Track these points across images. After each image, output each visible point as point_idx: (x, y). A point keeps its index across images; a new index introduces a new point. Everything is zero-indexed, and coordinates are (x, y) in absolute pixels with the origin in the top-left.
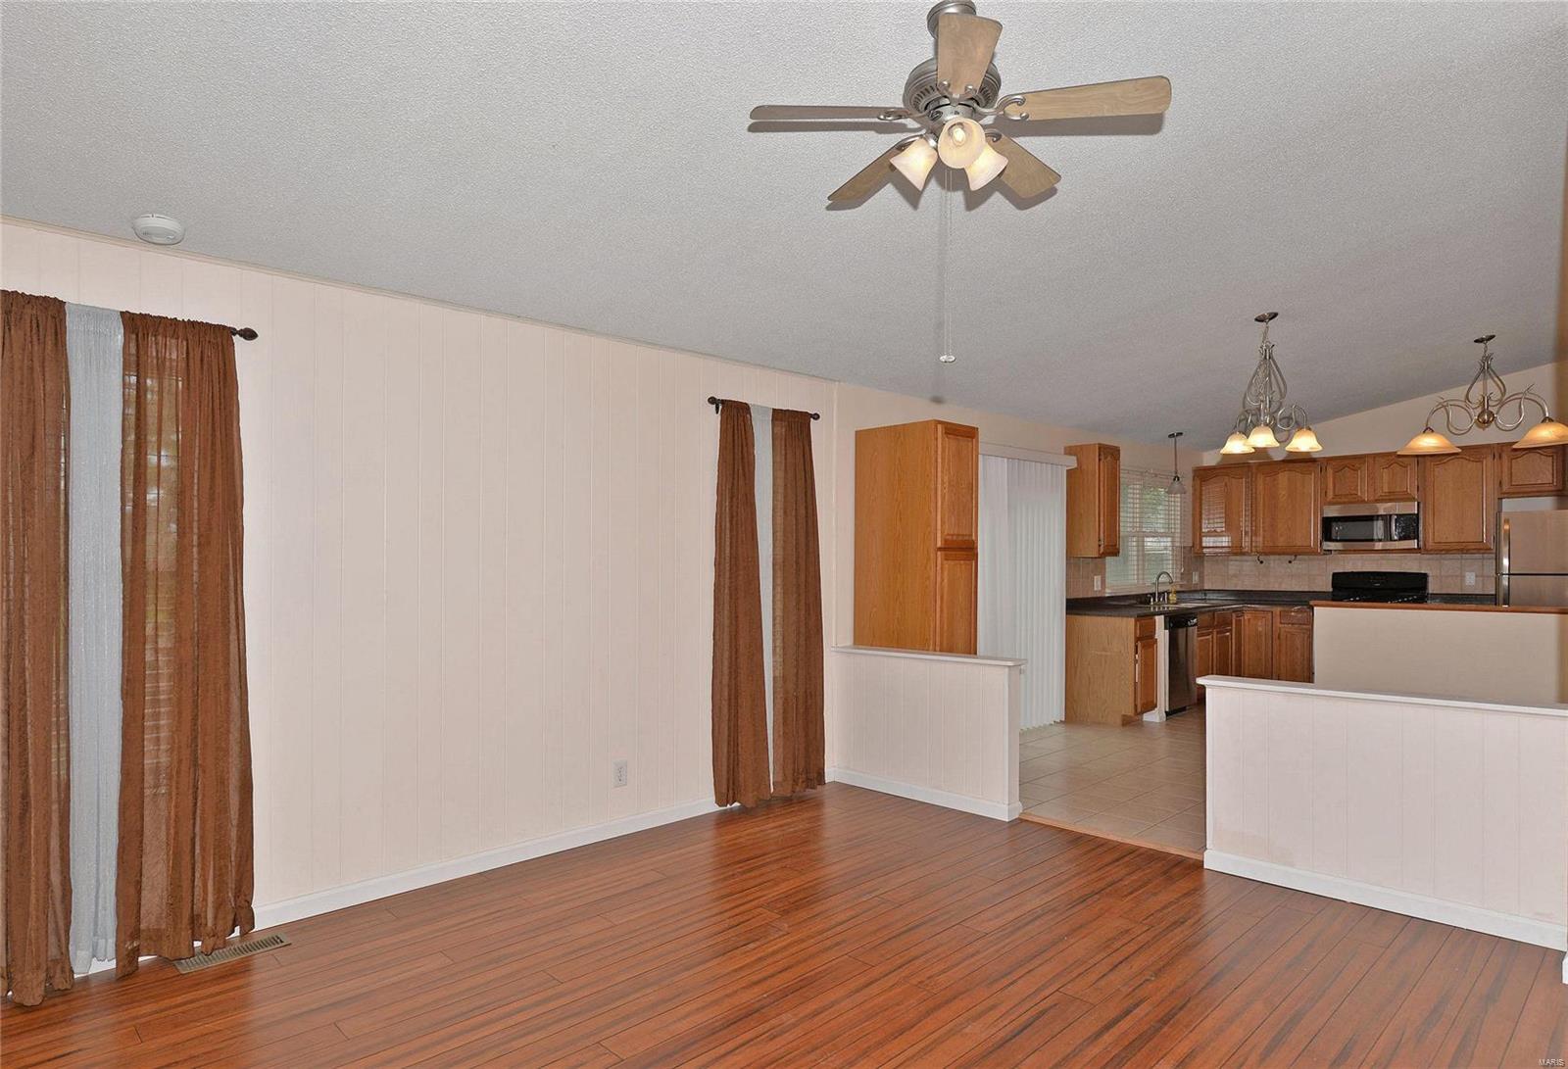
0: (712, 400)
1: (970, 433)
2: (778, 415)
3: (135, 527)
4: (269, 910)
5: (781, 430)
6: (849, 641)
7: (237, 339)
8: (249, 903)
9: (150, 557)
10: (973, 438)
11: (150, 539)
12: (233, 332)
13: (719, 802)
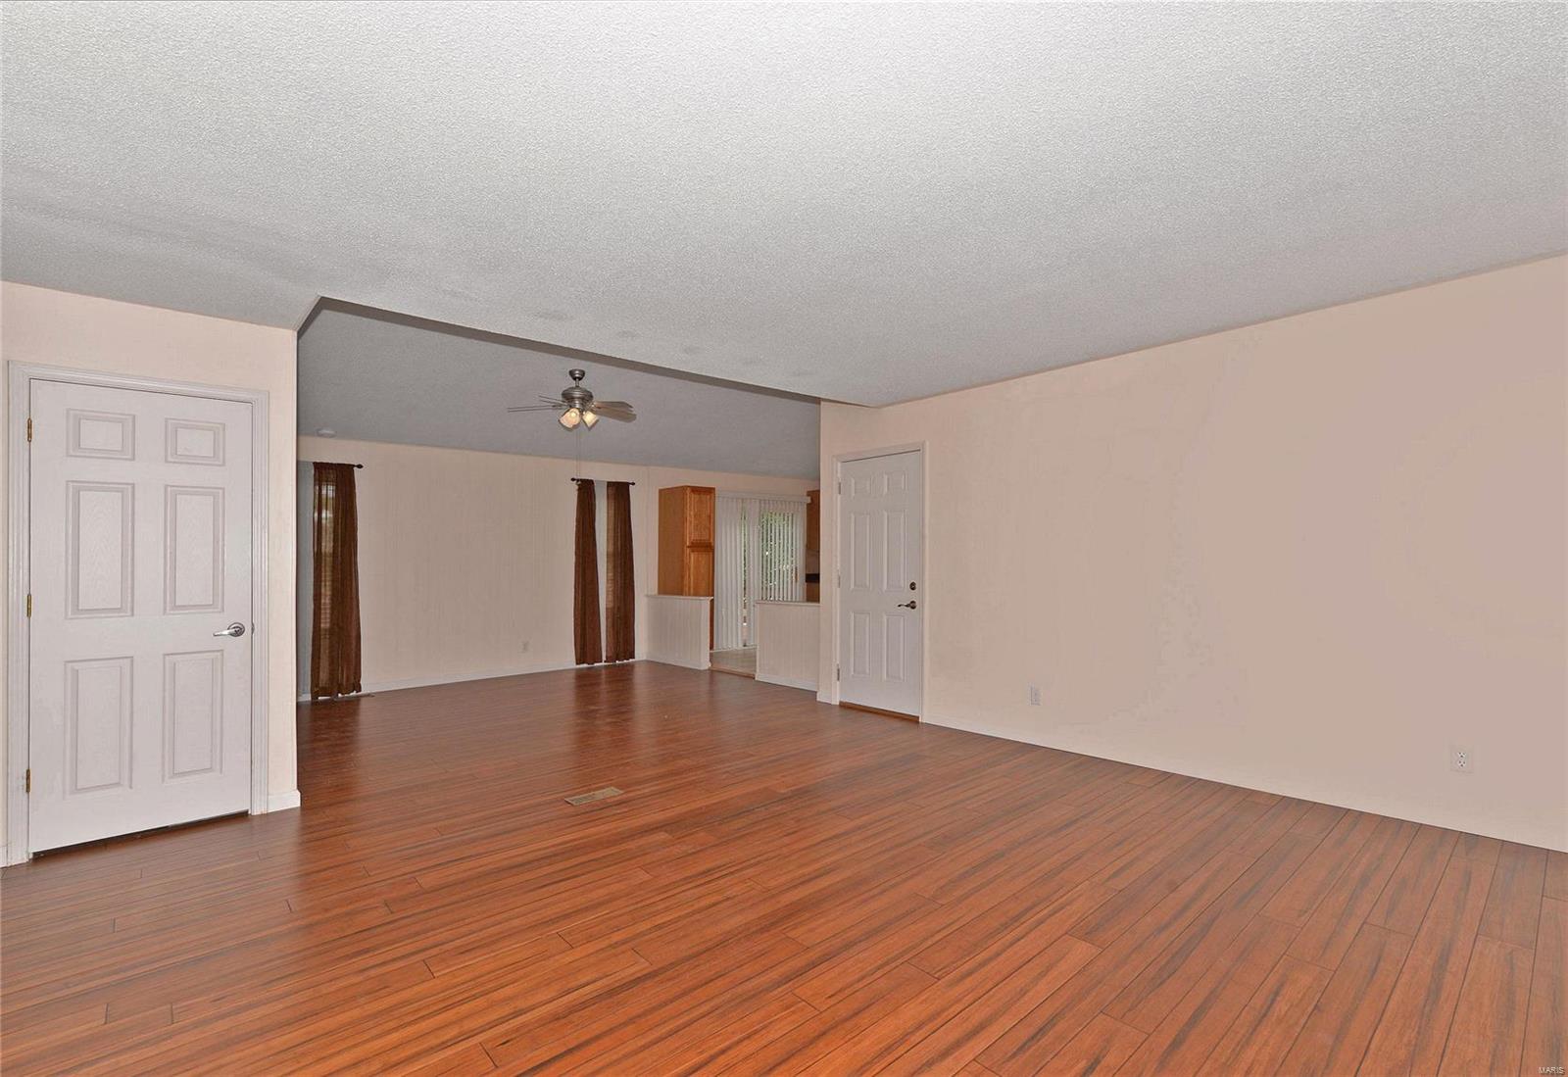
0: (573, 480)
1: (710, 491)
2: (610, 484)
3: (318, 540)
4: (368, 684)
5: (611, 492)
6: (655, 591)
7: (355, 468)
8: (359, 681)
9: (323, 551)
10: (710, 493)
11: (323, 544)
12: (354, 466)
13: (577, 664)
